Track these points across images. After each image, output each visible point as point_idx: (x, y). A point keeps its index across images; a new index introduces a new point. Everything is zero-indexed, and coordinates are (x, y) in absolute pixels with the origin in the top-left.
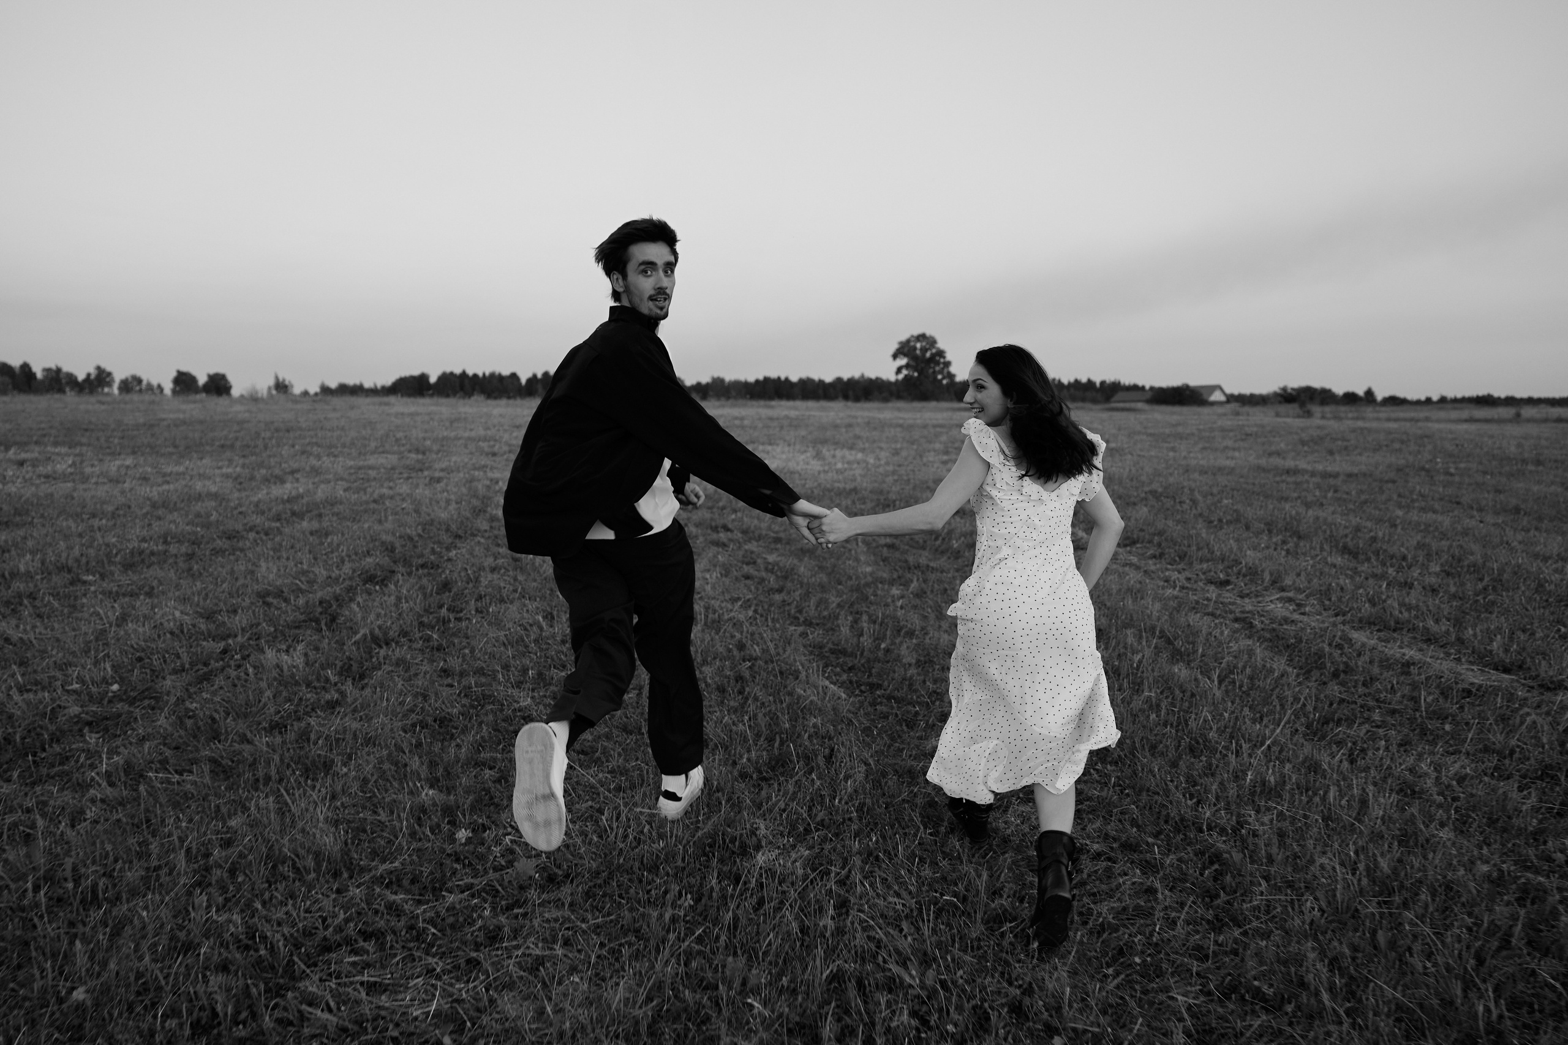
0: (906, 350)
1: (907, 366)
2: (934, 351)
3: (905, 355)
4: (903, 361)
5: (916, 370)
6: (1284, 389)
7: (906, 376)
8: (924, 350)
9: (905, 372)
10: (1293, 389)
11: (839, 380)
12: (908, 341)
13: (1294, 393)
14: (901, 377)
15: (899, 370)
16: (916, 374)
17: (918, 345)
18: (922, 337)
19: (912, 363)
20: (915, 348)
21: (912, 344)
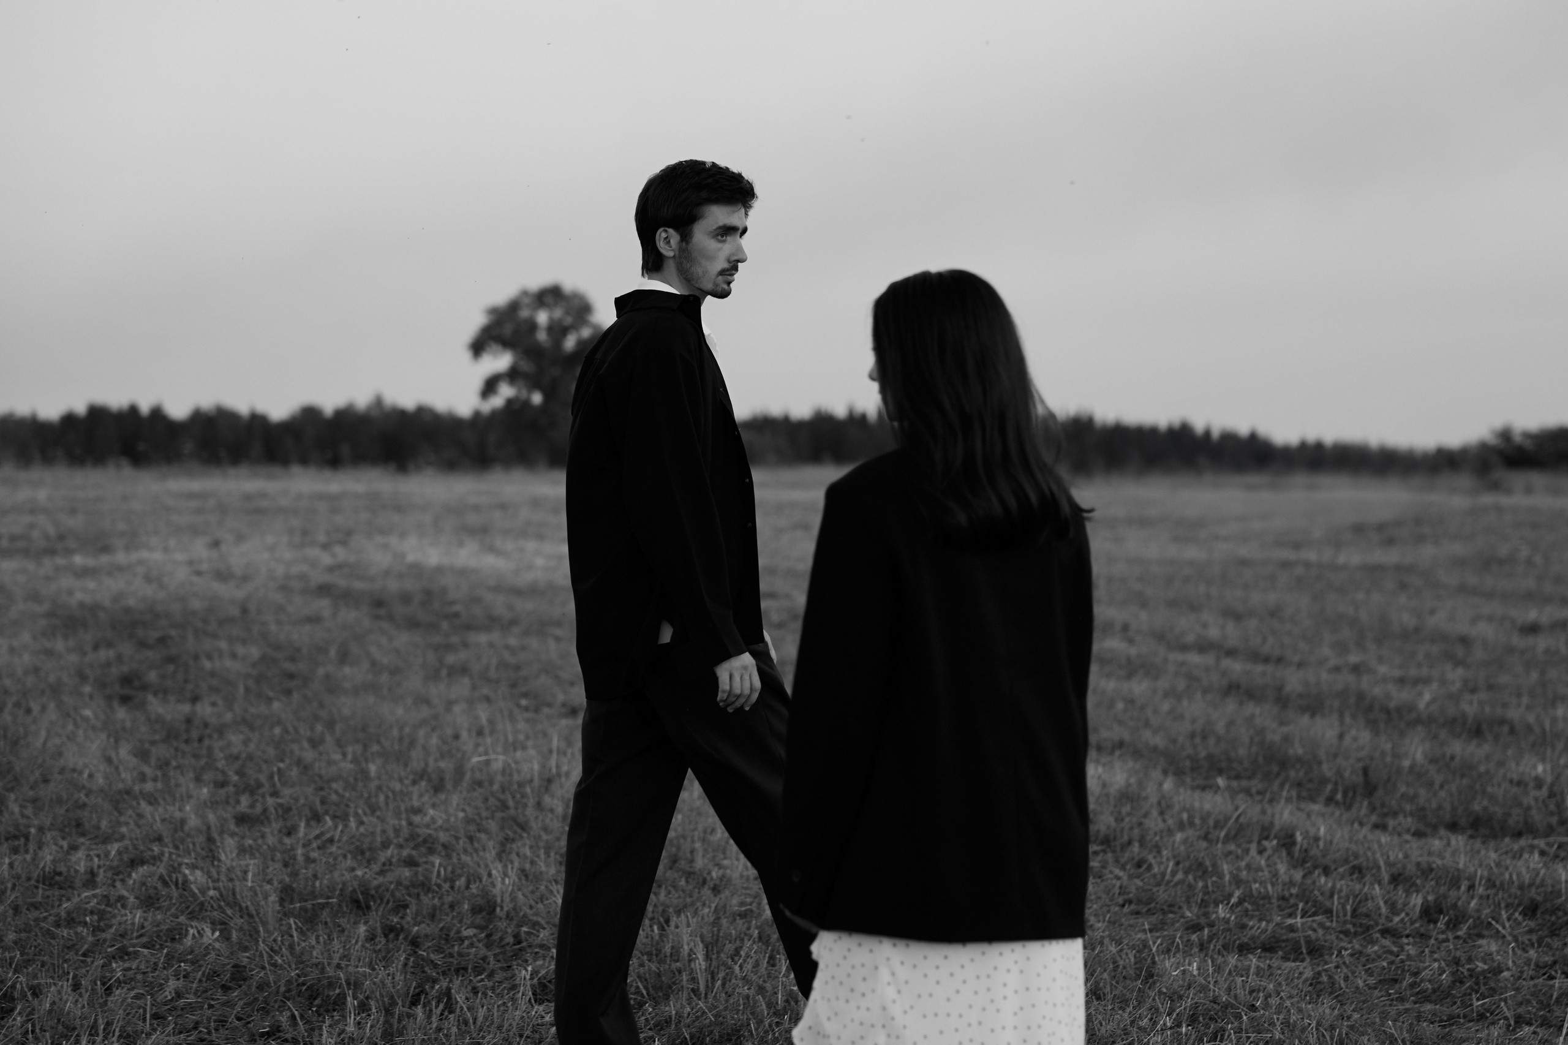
0: (508, 330)
1: (512, 375)
2: (586, 333)
3: (506, 343)
4: (500, 361)
5: (534, 383)
6: (1505, 435)
7: (510, 402)
8: (558, 331)
9: (506, 391)
10: (1527, 435)
11: (310, 415)
12: (514, 307)
13: (1528, 445)
14: (497, 401)
15: (490, 386)
16: (537, 398)
17: (542, 318)
18: (551, 295)
19: (526, 366)
20: (533, 326)
21: (524, 313)
